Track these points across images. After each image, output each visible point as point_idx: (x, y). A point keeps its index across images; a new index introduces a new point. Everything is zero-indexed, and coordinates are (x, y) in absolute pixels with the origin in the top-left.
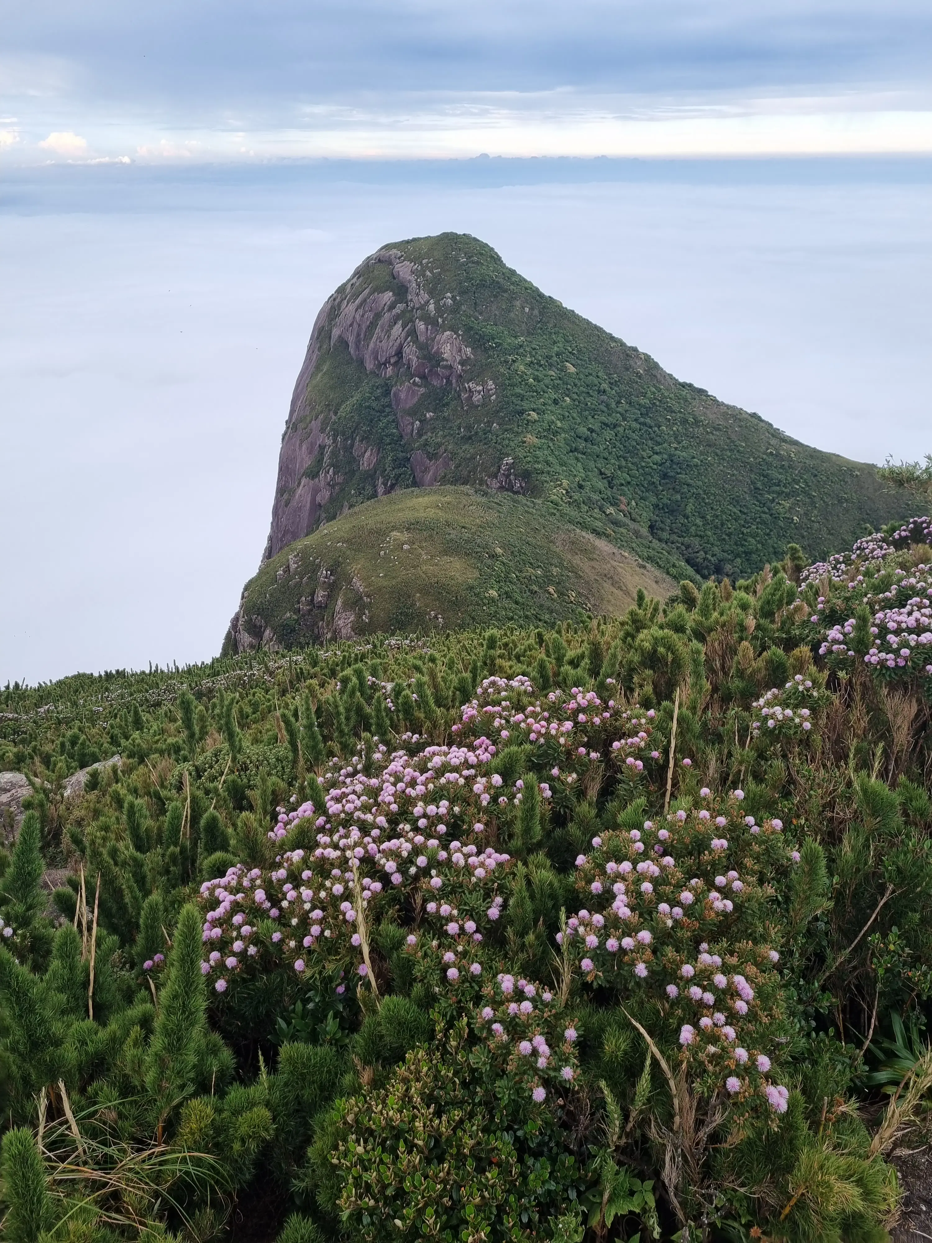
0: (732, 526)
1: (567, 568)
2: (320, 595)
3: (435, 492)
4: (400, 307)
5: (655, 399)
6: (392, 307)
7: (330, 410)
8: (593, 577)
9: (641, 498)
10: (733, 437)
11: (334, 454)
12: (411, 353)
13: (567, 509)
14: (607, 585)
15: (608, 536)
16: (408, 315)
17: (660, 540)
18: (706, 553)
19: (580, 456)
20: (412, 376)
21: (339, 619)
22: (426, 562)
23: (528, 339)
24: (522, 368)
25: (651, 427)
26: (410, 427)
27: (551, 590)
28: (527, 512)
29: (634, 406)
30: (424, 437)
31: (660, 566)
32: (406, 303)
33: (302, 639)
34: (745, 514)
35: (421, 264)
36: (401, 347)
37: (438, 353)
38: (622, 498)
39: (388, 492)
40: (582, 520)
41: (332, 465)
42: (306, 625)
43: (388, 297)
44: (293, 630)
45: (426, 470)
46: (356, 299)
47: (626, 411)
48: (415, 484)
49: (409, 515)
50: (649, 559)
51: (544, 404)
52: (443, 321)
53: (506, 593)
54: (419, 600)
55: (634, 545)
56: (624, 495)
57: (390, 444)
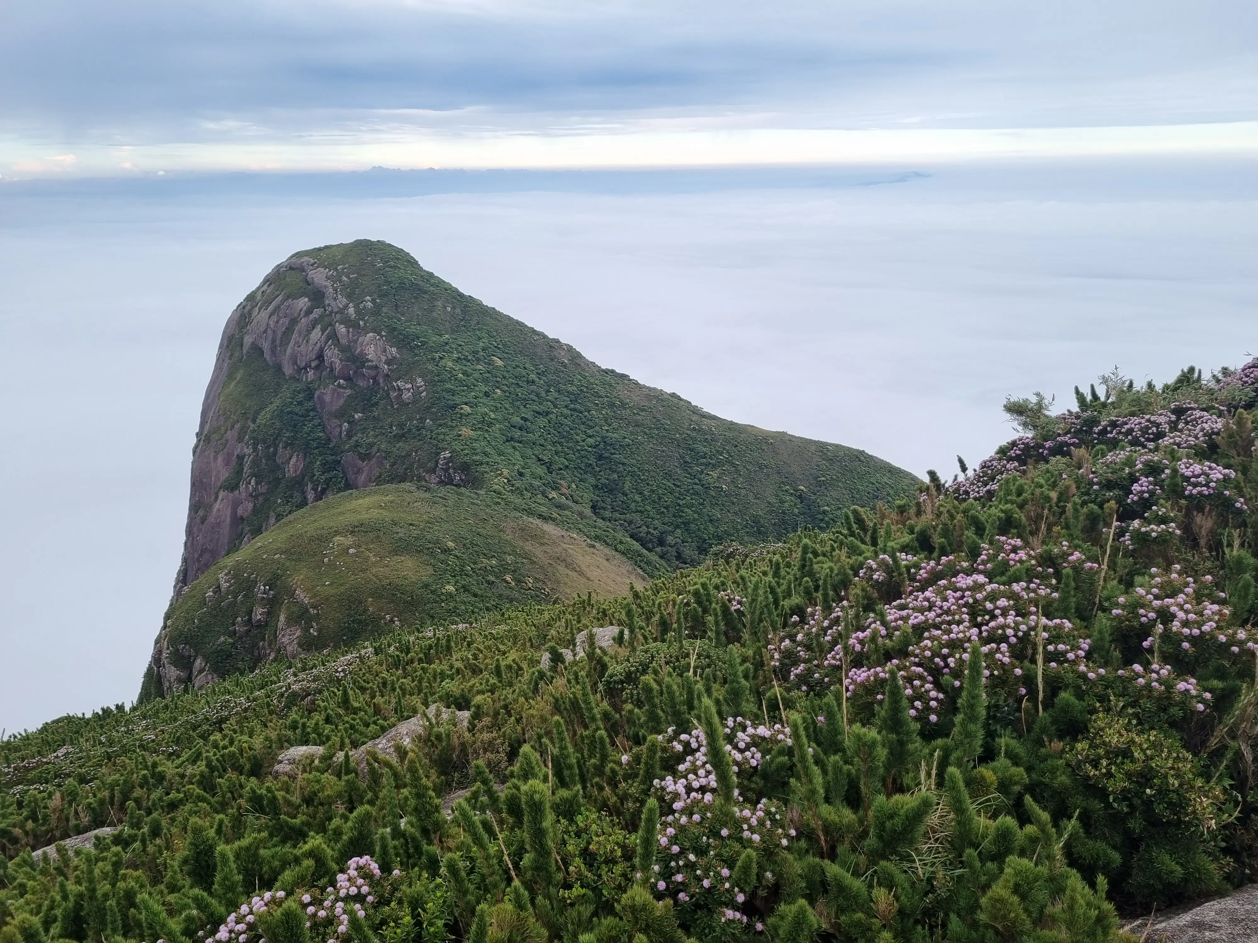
0: (668, 499)
1: (520, 555)
2: (259, 613)
3: (375, 492)
4: (317, 312)
5: (582, 386)
6: (309, 312)
7: (247, 419)
8: (546, 561)
9: (581, 480)
10: (658, 416)
11: (255, 463)
12: (333, 356)
13: (512, 498)
14: (561, 568)
15: (554, 520)
16: (326, 319)
17: (603, 519)
18: (648, 527)
19: (516, 444)
20: (336, 378)
21: (283, 636)
22: (374, 564)
23: (453, 336)
24: (450, 364)
25: (581, 412)
26: (338, 429)
27: (508, 579)
28: (473, 503)
29: (563, 394)
30: (355, 438)
31: (608, 544)
32: (324, 307)
33: (240, 665)
34: (678, 486)
35: (336, 269)
36: (321, 350)
37: (362, 354)
38: (562, 482)
39: (318, 498)
40: (527, 507)
41: (253, 475)
42: (244, 648)
43: (303, 302)
44: (230, 655)
45: (359, 471)
46: (268, 306)
47: (556, 399)
48: (348, 486)
49: (353, 518)
50: (597, 538)
51: (476, 398)
52: (365, 324)
53: (463, 587)
54: (372, 605)
55: (581, 526)
56: (564, 479)
57: (317, 448)
